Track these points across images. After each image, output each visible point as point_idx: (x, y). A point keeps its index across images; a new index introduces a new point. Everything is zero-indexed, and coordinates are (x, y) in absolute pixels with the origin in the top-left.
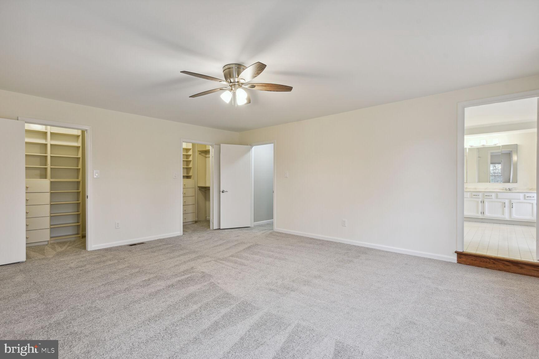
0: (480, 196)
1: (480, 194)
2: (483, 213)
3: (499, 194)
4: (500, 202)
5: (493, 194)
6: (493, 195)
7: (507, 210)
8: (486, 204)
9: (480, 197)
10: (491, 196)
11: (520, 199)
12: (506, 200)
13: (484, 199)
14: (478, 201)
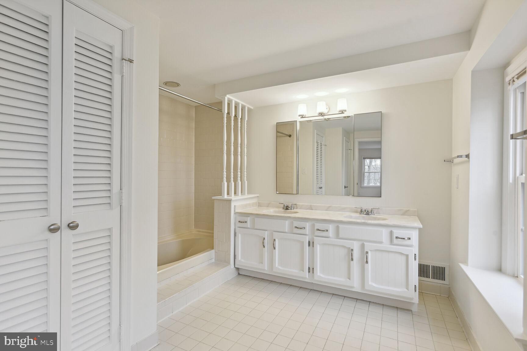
0: (307, 231)
1: (308, 225)
2: (311, 270)
3: (341, 226)
4: (344, 247)
5: (330, 226)
6: (331, 228)
7: (355, 266)
8: (318, 248)
9: (307, 233)
10: (327, 231)
11: (381, 243)
12: (355, 242)
13: (315, 238)
14: (303, 242)
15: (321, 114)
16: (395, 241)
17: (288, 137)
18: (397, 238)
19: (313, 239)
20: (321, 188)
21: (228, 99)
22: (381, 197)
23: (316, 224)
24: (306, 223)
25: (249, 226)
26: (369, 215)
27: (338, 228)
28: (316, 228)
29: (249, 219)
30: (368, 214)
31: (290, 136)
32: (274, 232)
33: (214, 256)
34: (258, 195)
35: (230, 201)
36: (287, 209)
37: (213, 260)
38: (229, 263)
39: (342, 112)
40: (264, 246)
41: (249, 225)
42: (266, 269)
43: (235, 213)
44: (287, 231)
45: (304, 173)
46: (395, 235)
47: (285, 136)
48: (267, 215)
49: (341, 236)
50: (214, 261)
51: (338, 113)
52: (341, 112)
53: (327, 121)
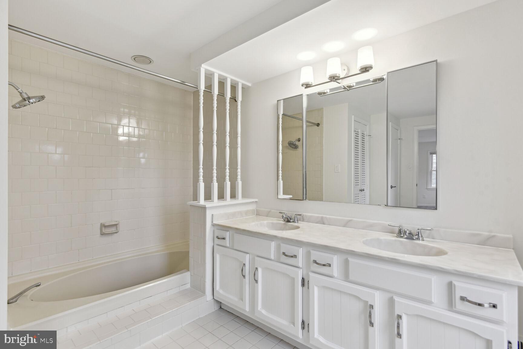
0: (300, 261)
1: (301, 252)
2: (305, 326)
4: (357, 298)
6: (336, 260)
7: (377, 337)
8: (316, 292)
9: (300, 265)
10: (330, 265)
11: (429, 303)
12: (377, 294)
13: (311, 274)
14: (293, 279)
15: (334, 78)
16: (460, 305)
17: (316, 126)
18: (463, 299)
19: (308, 276)
20: (362, 190)
21: (206, 70)
22: (436, 209)
23: (312, 252)
24: (300, 248)
25: (228, 245)
26: (414, 240)
27: (347, 262)
28: (313, 258)
29: (227, 235)
30: (411, 236)
31: (318, 125)
32: (257, 258)
33: (190, 282)
34: (256, 200)
35: (204, 208)
36: (288, 221)
37: (188, 286)
38: (204, 292)
39: (366, 69)
40: (244, 276)
41: (227, 243)
42: (247, 309)
43: (214, 225)
44: (272, 257)
45: (337, 171)
46: (458, 294)
47: (312, 126)
48: (248, 231)
49: (351, 278)
50: (190, 287)
51: (359, 72)
52: (364, 70)
53: (348, 90)
